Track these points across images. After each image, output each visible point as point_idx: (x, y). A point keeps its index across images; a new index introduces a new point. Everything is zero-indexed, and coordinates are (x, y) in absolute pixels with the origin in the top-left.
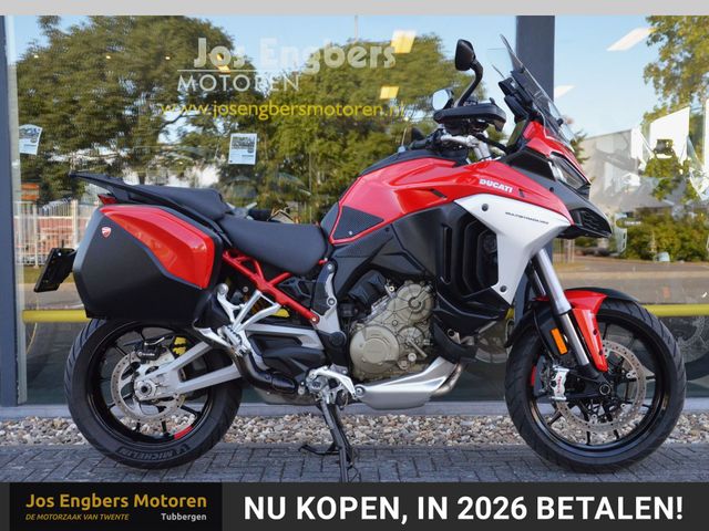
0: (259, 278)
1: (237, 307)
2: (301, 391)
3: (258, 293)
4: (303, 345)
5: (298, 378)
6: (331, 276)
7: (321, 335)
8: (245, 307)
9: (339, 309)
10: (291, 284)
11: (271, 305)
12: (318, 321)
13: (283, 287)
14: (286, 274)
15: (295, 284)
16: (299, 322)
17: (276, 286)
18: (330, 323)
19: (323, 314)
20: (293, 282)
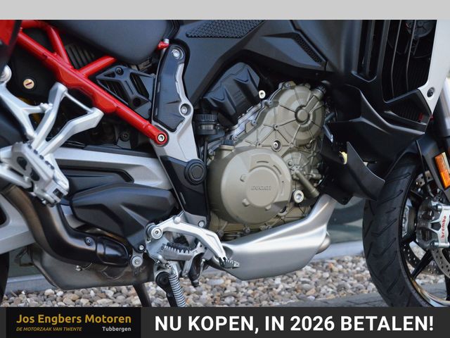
0: (62, 62)
1: (37, 109)
2: (137, 261)
3: (61, 89)
4: (136, 182)
5: (133, 240)
6: (181, 67)
7: (168, 165)
8: (51, 110)
9: (196, 123)
10: (117, 78)
11: (84, 113)
12: (166, 141)
13: (102, 81)
14: (107, 60)
15: (125, 79)
16: (127, 145)
17: (92, 77)
18: (182, 146)
19: (173, 130)
20: (121, 73)
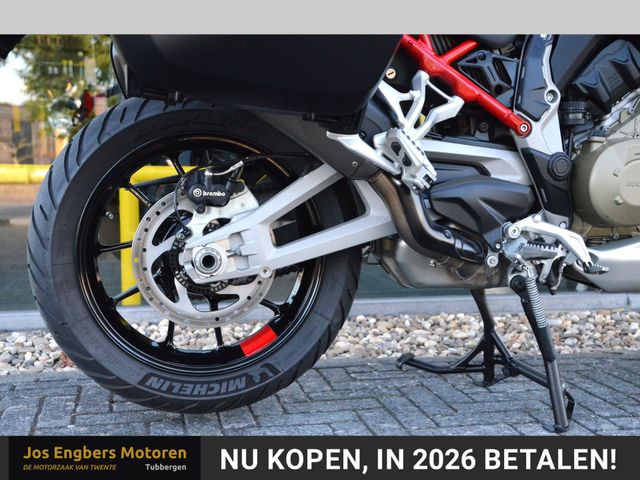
0: (426, 48)
2: (492, 260)
3: (424, 77)
4: (493, 176)
5: (490, 237)
6: (548, 49)
7: (529, 158)
9: (562, 111)
10: (480, 63)
11: (445, 101)
12: (529, 132)
13: (463, 68)
14: (471, 45)
15: (487, 65)
16: (485, 137)
17: (453, 64)
18: (545, 137)
19: (536, 120)
20: (484, 58)
